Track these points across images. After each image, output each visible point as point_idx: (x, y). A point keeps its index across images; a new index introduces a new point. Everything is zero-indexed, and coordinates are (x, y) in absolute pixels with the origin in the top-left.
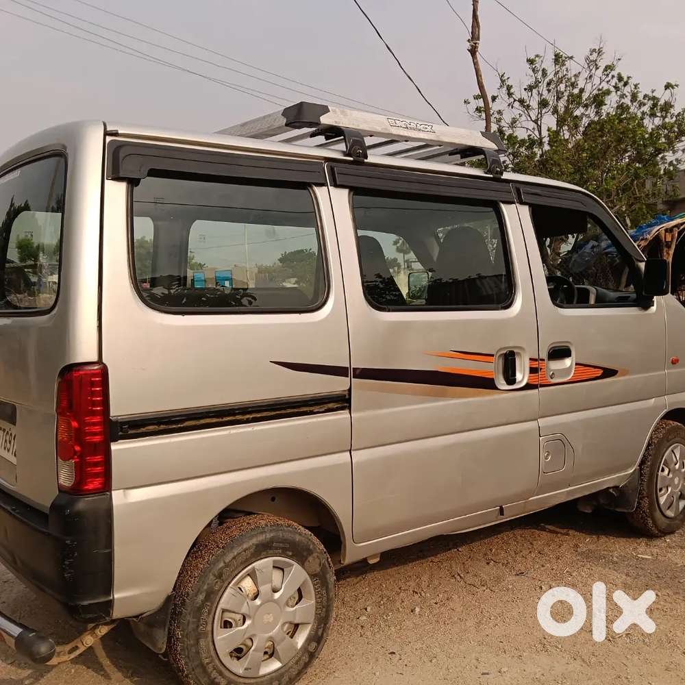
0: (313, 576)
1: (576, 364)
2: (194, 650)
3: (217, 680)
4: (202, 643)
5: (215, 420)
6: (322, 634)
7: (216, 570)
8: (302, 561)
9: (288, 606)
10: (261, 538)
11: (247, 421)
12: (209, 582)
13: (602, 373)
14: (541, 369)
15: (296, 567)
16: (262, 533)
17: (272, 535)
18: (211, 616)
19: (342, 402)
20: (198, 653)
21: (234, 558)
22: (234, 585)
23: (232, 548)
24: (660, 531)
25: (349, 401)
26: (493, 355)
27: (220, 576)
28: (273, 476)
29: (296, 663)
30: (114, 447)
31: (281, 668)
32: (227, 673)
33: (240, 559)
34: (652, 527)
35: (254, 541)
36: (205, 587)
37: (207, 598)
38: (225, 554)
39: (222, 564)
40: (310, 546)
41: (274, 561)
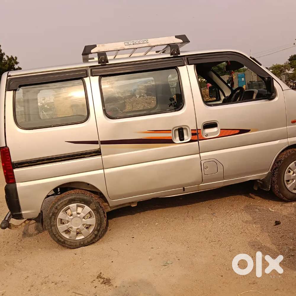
0: (94, 210)
1: (221, 129)
2: (50, 229)
3: (60, 239)
4: (53, 228)
5: (48, 161)
6: (100, 229)
7: (55, 207)
8: (88, 205)
9: (84, 219)
10: (71, 197)
11: (59, 161)
12: (53, 210)
13: (239, 132)
14: (199, 133)
15: (86, 207)
16: (71, 196)
17: (75, 196)
18: (55, 220)
19: (98, 153)
20: (52, 231)
21: (61, 203)
22: (62, 211)
23: (60, 200)
24: (288, 199)
25: (100, 152)
26: (171, 130)
27: (56, 208)
28: (74, 178)
29: (90, 237)
30: (15, 170)
31: (84, 238)
32: (63, 238)
33: (63, 204)
34: (283, 197)
35: (68, 198)
36: (52, 211)
37: (53, 215)
38: (58, 202)
39: (57, 205)
40: (91, 200)
41: (77, 205)
